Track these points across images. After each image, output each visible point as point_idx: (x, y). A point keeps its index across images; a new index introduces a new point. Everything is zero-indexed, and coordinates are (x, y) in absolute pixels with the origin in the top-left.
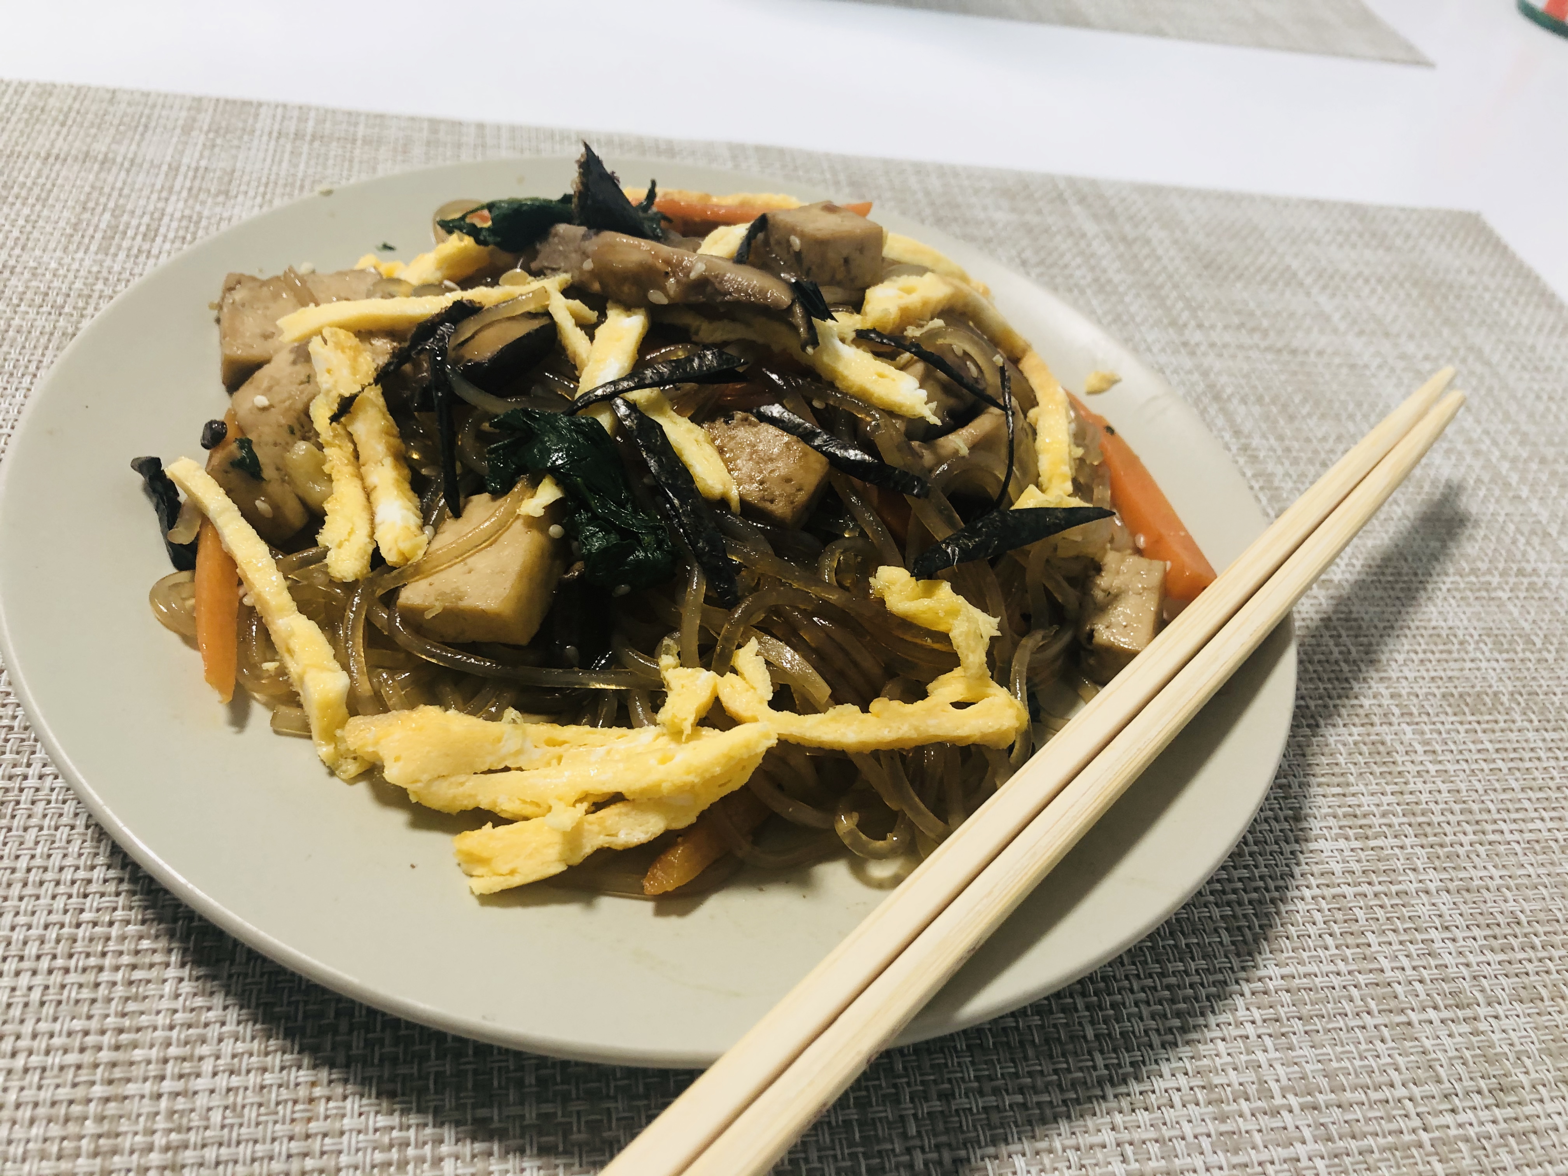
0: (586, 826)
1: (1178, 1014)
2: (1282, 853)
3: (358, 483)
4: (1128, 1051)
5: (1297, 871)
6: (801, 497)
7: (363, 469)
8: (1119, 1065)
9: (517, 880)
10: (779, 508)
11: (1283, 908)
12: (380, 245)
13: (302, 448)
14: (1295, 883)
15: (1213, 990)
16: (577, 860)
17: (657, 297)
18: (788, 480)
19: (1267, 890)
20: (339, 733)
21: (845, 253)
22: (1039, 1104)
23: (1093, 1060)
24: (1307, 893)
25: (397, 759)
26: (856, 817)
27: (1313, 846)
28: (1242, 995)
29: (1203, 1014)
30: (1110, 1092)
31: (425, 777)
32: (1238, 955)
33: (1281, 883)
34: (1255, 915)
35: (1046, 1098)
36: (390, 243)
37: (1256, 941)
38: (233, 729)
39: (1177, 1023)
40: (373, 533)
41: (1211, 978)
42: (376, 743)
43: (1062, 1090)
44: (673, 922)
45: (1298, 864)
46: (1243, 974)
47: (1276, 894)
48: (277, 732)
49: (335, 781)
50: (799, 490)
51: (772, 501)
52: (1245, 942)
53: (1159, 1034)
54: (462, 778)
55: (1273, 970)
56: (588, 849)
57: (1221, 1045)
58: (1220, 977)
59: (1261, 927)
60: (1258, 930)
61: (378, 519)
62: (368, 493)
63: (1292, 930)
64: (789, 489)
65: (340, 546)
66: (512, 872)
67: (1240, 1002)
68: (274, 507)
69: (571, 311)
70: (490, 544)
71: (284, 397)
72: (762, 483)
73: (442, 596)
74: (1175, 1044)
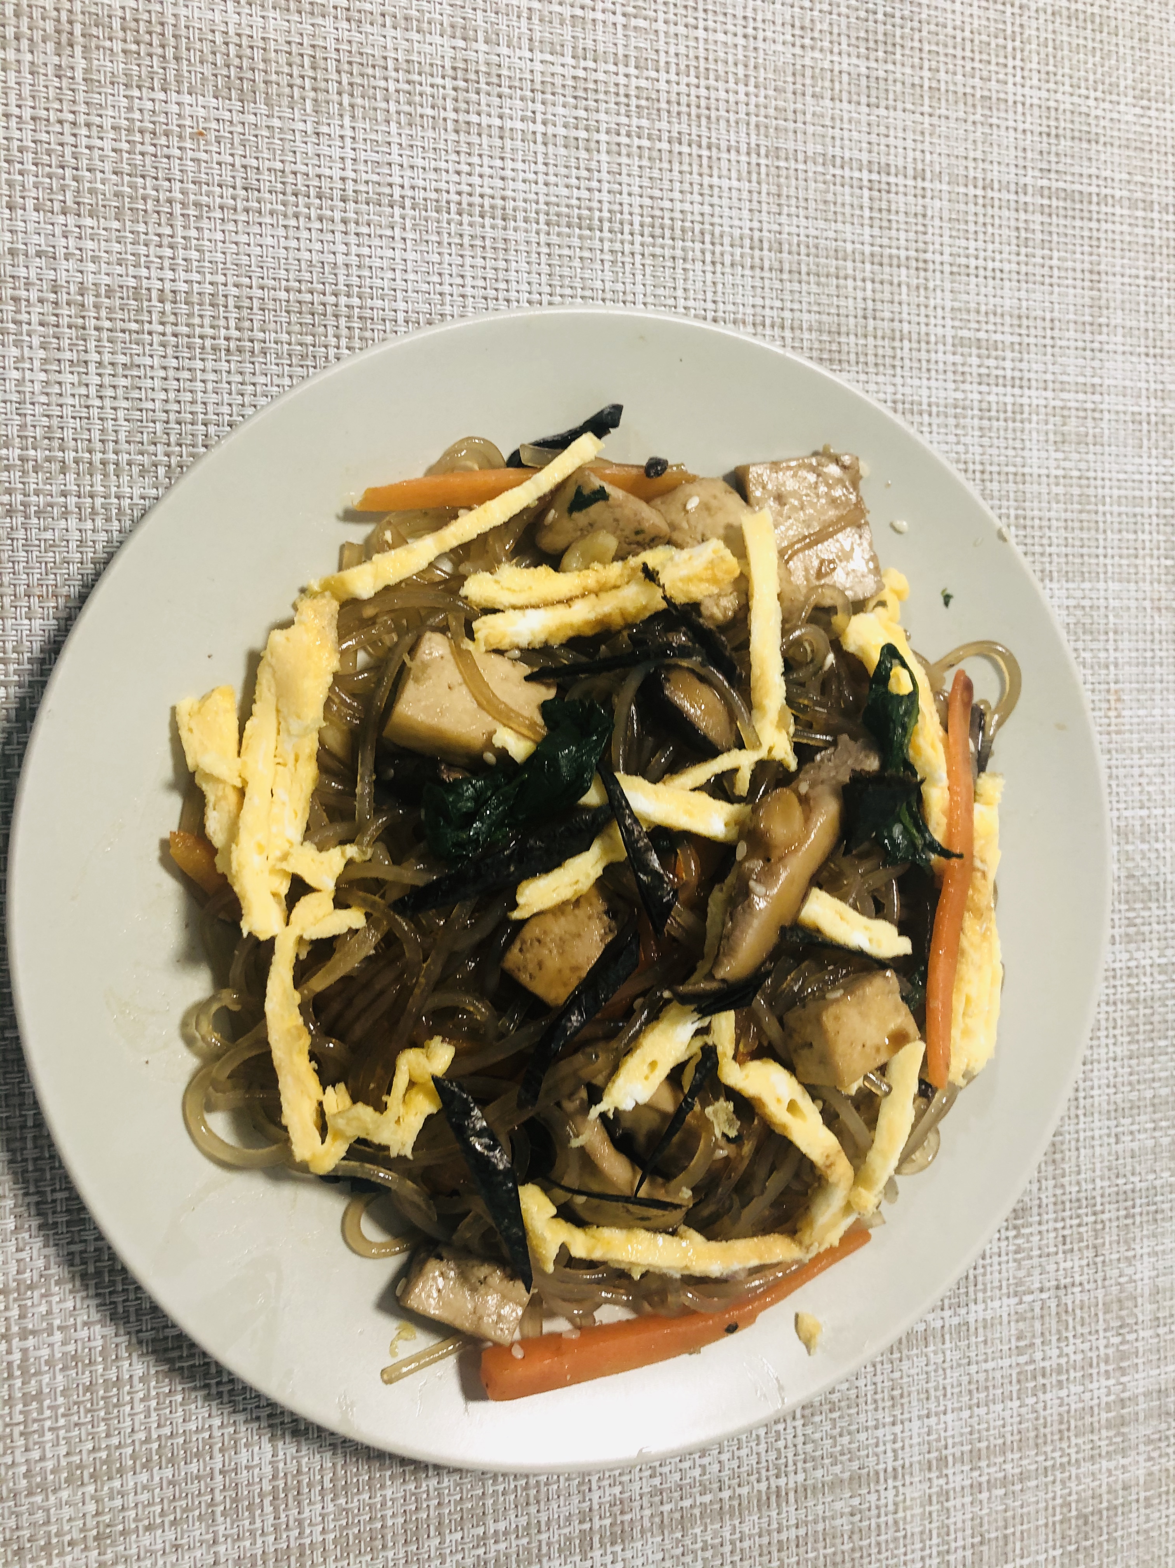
0: (221, 786)
1: (98, 1273)
2: (258, 1407)
3: (578, 592)
4: (67, 1222)
5: (241, 1417)
6: (524, 978)
7: (593, 596)
8: (54, 1213)
9: (184, 733)
10: (514, 957)
11: (201, 1394)
12: (949, 592)
13: (609, 542)
14: (226, 1412)
15: (120, 1310)
16: (198, 780)
17: (742, 850)
18: (540, 965)
19: (219, 1384)
20: (327, 594)
21: (816, 1044)
22: (23, 1139)
23: (61, 1190)
24: (217, 1422)
25: (288, 639)
26: (235, 1008)
27: (265, 1439)
28: (116, 1335)
29: (97, 1295)
31: (273, 661)
32: (154, 1340)
33: (226, 1399)
34: (193, 1366)
35: (30, 1144)
36: (952, 602)
37: (170, 1361)
38: (341, 514)
39: (91, 1269)
40: (514, 608)
41: (132, 1309)
42: (301, 623)
43: (35, 1160)
44: (155, 853)
45: (246, 1422)
46: (134, 1340)
47: (214, 1391)
48: (342, 548)
49: (296, 595)
50: (531, 976)
51: (521, 950)
52: (166, 1350)
53: (81, 1252)
54: (273, 690)
55: (139, 1369)
56: (205, 787)
57: (70, 1304)
58: (133, 1318)
59: (182, 1368)
60: (178, 1365)
61: (530, 612)
62: (568, 601)
63: (179, 1398)
64: (531, 967)
65: (497, 582)
66: (191, 730)
67: (110, 1331)
68: (551, 526)
69: (735, 771)
70: (479, 704)
71: (693, 522)
72: (539, 941)
73: (425, 666)
74: (72, 1265)
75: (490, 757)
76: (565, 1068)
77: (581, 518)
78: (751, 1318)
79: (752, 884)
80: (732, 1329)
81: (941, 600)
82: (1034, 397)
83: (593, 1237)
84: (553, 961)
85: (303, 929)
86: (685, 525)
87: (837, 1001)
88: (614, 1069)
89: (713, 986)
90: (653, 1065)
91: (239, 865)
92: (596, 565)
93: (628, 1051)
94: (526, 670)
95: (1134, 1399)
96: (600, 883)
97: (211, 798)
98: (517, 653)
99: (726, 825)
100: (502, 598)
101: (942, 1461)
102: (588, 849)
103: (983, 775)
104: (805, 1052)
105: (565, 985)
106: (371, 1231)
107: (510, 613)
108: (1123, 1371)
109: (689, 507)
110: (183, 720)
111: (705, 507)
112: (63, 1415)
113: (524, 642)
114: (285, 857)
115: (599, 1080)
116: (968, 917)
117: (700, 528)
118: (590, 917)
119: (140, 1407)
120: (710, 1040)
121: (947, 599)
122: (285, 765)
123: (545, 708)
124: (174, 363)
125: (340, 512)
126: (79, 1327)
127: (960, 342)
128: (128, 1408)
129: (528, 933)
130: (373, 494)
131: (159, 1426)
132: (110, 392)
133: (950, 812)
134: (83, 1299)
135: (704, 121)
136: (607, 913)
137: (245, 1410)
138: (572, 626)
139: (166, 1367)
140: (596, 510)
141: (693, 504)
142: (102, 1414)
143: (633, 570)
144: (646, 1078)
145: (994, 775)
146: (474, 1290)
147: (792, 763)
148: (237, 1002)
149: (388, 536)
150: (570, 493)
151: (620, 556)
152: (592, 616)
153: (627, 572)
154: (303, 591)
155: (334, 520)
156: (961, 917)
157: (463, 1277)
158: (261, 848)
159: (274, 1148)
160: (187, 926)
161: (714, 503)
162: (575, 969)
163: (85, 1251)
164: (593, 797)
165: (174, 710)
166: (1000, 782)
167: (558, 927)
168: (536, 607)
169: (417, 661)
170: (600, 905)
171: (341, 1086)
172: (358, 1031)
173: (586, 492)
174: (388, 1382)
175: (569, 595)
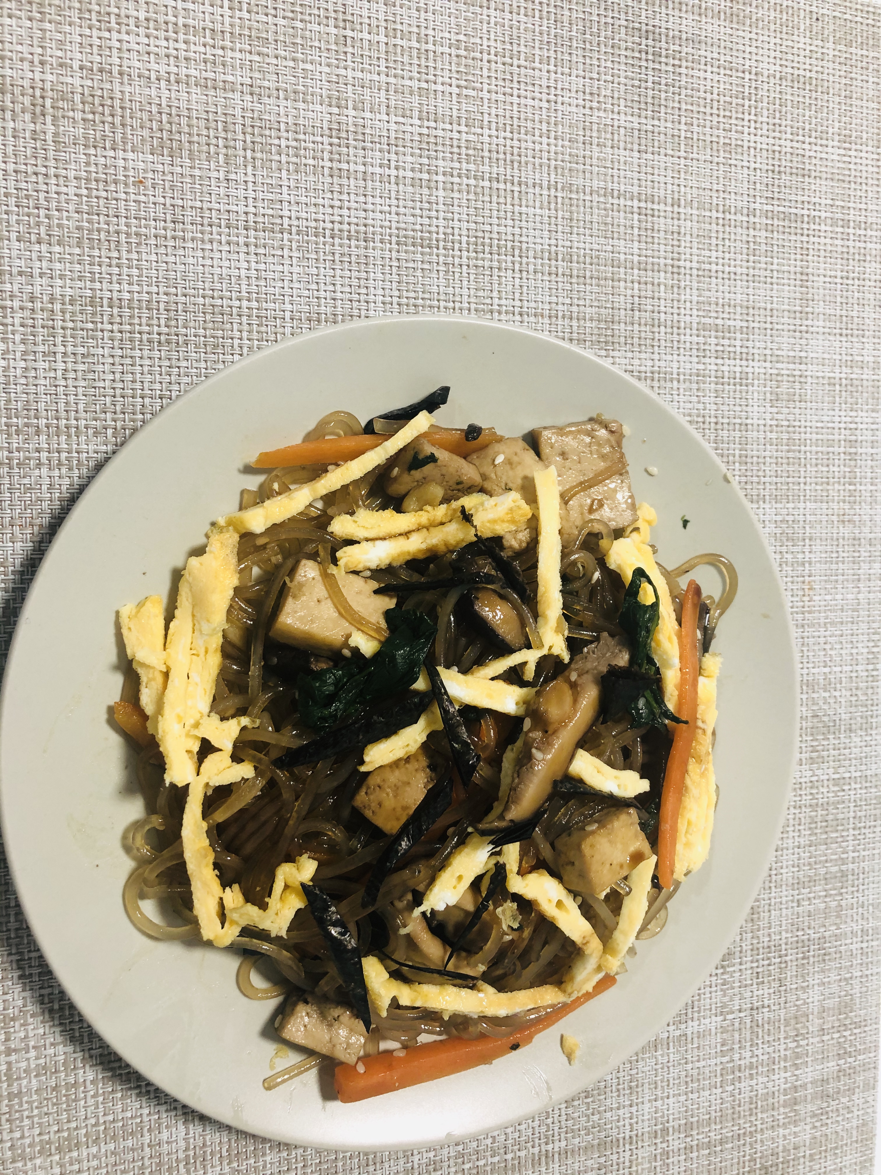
0: (151, 671)
1: (61, 1009)
3: (414, 527)
4: (40, 973)
5: (163, 1108)
6: (368, 814)
7: (425, 531)
9: (125, 631)
11: (134, 1092)
12: (687, 518)
13: (437, 491)
16: (134, 666)
17: (527, 724)
18: (380, 804)
20: (231, 528)
21: (576, 863)
22: (8, 915)
24: (146, 1111)
25: (201, 564)
26: (161, 828)
27: (180, 1123)
28: (74, 1052)
29: (61, 1024)
30: (15, 958)
31: (191, 580)
32: (101, 1055)
35: (12, 919)
36: (689, 525)
37: (112, 1069)
38: (241, 468)
39: (56, 1007)
40: (367, 540)
42: (211, 552)
43: (17, 929)
44: (103, 716)
45: (167, 1111)
46: (87, 1055)
47: (144, 1090)
48: (242, 492)
49: (207, 528)
50: (373, 812)
51: (366, 793)
52: (110, 1062)
53: (49, 994)
54: (190, 600)
55: (90, 1075)
56: (140, 671)
57: (41, 1031)
58: (86, 1040)
59: (120, 1075)
60: (118, 1072)
61: (378, 543)
62: (406, 534)
63: (119, 1095)
64: (374, 805)
65: (355, 522)
66: (130, 629)
67: (70, 1049)
68: (396, 479)
69: (525, 663)
70: (340, 613)
71: (499, 474)
72: (379, 787)
73: (301, 585)
74: (42, 1003)
75: (346, 652)
76: (396, 879)
77: (417, 474)
78: (529, 1039)
79: (534, 751)
80: (515, 1047)
81: (681, 524)
82: (757, 367)
83: (415, 991)
84: (389, 801)
85: (209, 778)
86: (493, 476)
87: (593, 832)
88: (432, 881)
89: (503, 824)
90: (460, 878)
91: (164, 731)
92: (428, 508)
93: (442, 866)
94: (375, 585)
95: (804, 1086)
96: (425, 746)
97: (144, 679)
98: (368, 573)
99: (517, 704)
100: (358, 533)
101: (665, 1131)
102: (416, 722)
103: (706, 655)
104: (569, 868)
105: (398, 819)
106: (257, 981)
107: (364, 544)
108: (796, 1066)
109: (497, 462)
110: (124, 621)
111: (509, 462)
112: (37, 1108)
113: (373, 565)
114: (197, 725)
115: (421, 888)
116: (692, 761)
117: (504, 479)
118: (416, 770)
119: (91, 1102)
120: (501, 860)
121: (685, 523)
122: (198, 655)
123: (388, 615)
124: (119, 352)
125: (241, 466)
126: (48, 1047)
127: (703, 328)
128: (82, 1102)
129: (372, 781)
130: (264, 456)
131: (104, 1115)
132: (72, 375)
133: (681, 687)
134: (50, 1027)
135: (516, 165)
136: (429, 767)
137: (166, 1103)
138: (409, 553)
139: (110, 1074)
140: (428, 469)
141: (500, 459)
142: (64, 1106)
143: (455, 510)
144: (455, 887)
145: (715, 655)
146: (330, 1025)
147: (566, 657)
148: (161, 824)
149: (276, 486)
150: (409, 456)
151: (446, 500)
152: (424, 546)
153: (450, 513)
154: (213, 524)
155: (236, 473)
156: (686, 763)
157: (323, 1015)
158: (179, 718)
159: (187, 928)
160: (126, 767)
161: (515, 459)
162: (405, 808)
163: (52, 994)
164: (421, 684)
165: (117, 613)
166: (719, 660)
167: (394, 777)
168: (383, 539)
169: (295, 582)
170: (424, 762)
171: (236, 887)
172: (249, 848)
173: (421, 457)
174: (268, 1089)
175: (407, 529)
